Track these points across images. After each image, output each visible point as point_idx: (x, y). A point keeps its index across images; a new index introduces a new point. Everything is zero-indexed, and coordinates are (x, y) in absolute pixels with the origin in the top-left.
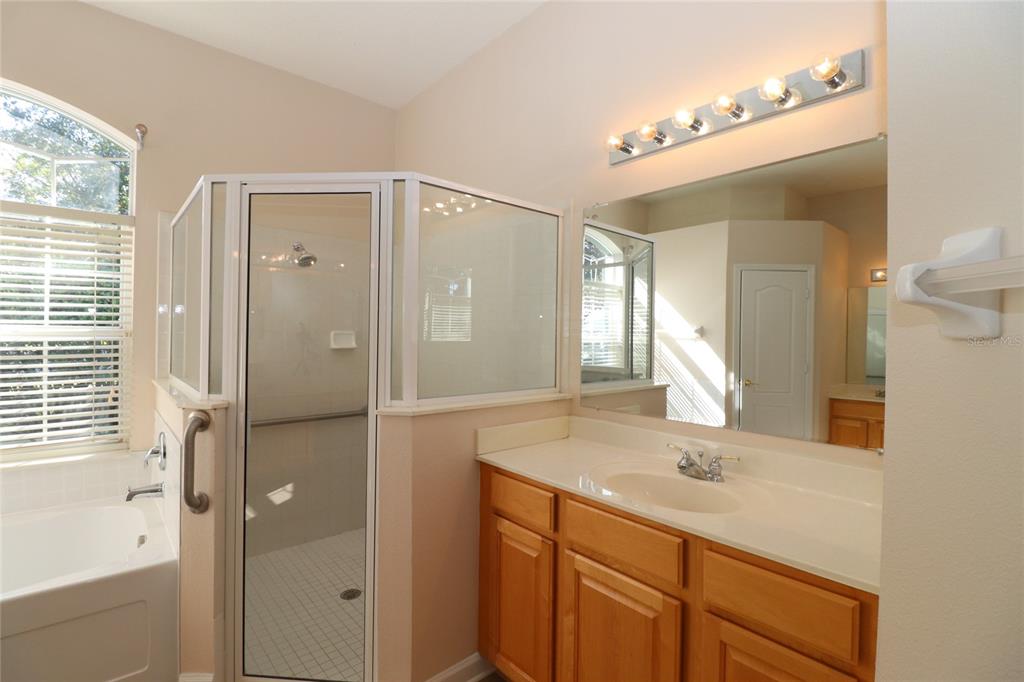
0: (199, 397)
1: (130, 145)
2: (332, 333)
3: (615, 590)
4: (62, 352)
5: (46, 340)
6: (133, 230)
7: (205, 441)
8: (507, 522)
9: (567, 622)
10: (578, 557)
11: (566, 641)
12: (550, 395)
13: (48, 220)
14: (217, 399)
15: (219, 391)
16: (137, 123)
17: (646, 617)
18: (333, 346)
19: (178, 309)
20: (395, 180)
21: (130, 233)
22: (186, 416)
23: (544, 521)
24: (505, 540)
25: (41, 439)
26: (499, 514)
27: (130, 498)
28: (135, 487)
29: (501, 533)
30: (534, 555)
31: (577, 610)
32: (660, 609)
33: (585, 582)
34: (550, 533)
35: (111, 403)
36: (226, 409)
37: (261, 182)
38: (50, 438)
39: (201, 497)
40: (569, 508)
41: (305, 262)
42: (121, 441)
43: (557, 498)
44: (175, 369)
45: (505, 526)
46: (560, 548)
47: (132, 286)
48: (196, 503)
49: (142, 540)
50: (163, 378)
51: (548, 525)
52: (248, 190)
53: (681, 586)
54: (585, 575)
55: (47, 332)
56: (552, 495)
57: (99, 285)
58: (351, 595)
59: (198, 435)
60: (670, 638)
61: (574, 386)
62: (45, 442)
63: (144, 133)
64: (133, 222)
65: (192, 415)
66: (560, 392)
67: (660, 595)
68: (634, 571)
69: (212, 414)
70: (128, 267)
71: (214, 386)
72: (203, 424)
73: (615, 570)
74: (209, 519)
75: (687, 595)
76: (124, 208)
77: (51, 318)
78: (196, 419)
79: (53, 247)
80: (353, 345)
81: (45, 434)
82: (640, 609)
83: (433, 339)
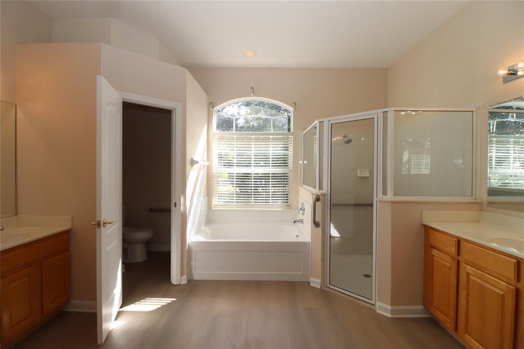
0: (316, 191)
1: (291, 109)
2: (359, 170)
3: (485, 281)
4: (275, 176)
5: (271, 173)
6: (292, 137)
7: (318, 204)
8: (436, 251)
9: (463, 294)
10: (468, 266)
11: (462, 302)
12: (469, 199)
13: (271, 137)
14: (322, 192)
15: (322, 190)
16: (294, 102)
17: (499, 293)
18: (359, 175)
19: (305, 162)
20: (383, 112)
21: (291, 138)
22: (313, 196)
23: (453, 250)
24: (435, 258)
25: (269, 202)
26: (433, 247)
27: (294, 222)
28: (296, 220)
29: (433, 255)
30: (448, 265)
31: (468, 289)
32: (505, 289)
33: (471, 277)
34: (455, 255)
35: (287, 193)
36: (324, 195)
37: (335, 119)
38: (272, 202)
39: (317, 222)
40: (464, 245)
41: (349, 142)
42: (289, 206)
43: (459, 241)
44: (305, 183)
45: (435, 252)
46: (461, 263)
47: (292, 155)
48: (316, 224)
49: (297, 236)
50: (301, 186)
51: (454, 252)
52: (331, 122)
53: (516, 281)
54: (471, 274)
55: (270, 170)
56: (456, 240)
57: (284, 155)
58: (367, 276)
59: (317, 202)
60: (510, 303)
61: (484, 197)
62: (270, 203)
63: (295, 105)
64: (292, 134)
65: (314, 196)
66: (475, 199)
67: (506, 284)
68: (495, 274)
69: (320, 196)
70: (291, 149)
71: (321, 188)
72: (317, 199)
73: (486, 273)
74: (320, 229)
75: (519, 285)
76: (289, 130)
77: (272, 166)
78: (316, 198)
79: (272, 145)
80: (368, 175)
81: (271, 201)
82: (497, 291)
83: (411, 173)
